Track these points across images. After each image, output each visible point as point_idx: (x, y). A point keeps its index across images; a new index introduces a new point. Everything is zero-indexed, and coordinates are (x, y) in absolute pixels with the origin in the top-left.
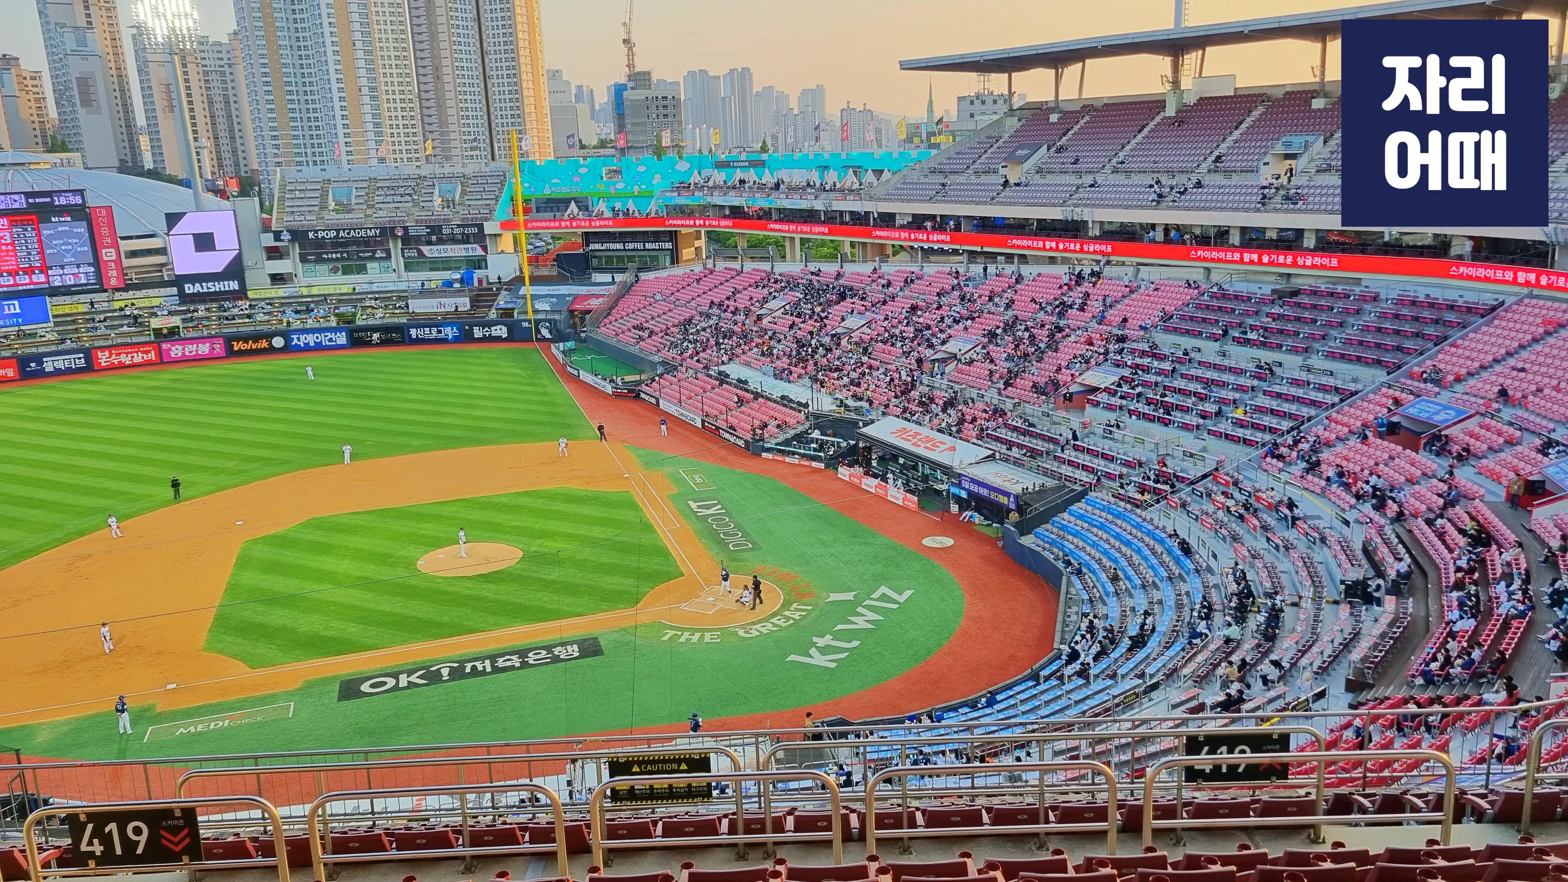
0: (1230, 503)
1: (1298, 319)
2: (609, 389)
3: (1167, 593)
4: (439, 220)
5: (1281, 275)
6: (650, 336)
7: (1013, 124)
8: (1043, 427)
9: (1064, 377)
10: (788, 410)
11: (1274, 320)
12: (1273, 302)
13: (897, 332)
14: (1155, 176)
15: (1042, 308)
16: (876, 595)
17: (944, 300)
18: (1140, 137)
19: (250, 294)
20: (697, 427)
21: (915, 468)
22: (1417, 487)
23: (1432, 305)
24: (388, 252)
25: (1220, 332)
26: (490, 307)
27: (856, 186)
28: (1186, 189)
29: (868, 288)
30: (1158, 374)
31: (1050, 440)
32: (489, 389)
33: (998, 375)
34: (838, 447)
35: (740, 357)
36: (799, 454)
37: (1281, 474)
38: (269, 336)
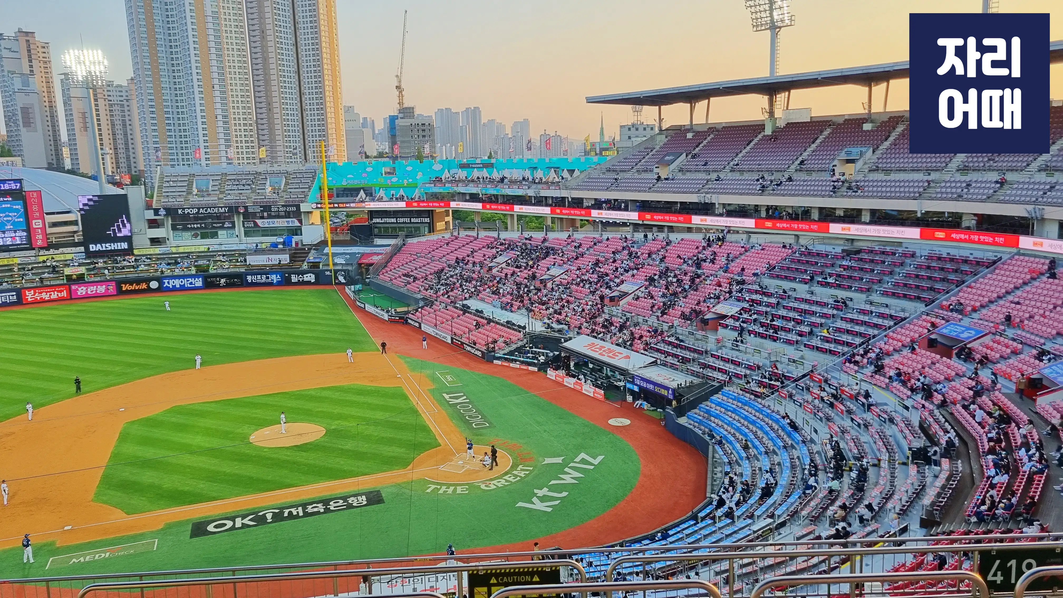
0: (823, 394)
1: (862, 269)
2: (386, 317)
3: (783, 457)
4: (269, 202)
5: (847, 240)
6: (414, 281)
7: (662, 139)
8: (690, 342)
9: (702, 309)
10: (511, 331)
11: (845, 269)
12: (843, 258)
13: (586, 278)
14: (761, 173)
15: (685, 262)
16: (577, 460)
17: (618, 256)
18: (748, 148)
19: (136, 252)
20: (448, 343)
21: (601, 371)
22: (953, 383)
23: (952, 260)
24: (233, 223)
25: (809, 278)
26: (303, 261)
27: (557, 180)
28: (781, 182)
29: (565, 248)
30: (767, 306)
31: (695, 351)
32: (301, 317)
33: (656, 307)
34: (546, 356)
35: (477, 295)
36: (520, 361)
37: (857, 374)
38: (148, 280)
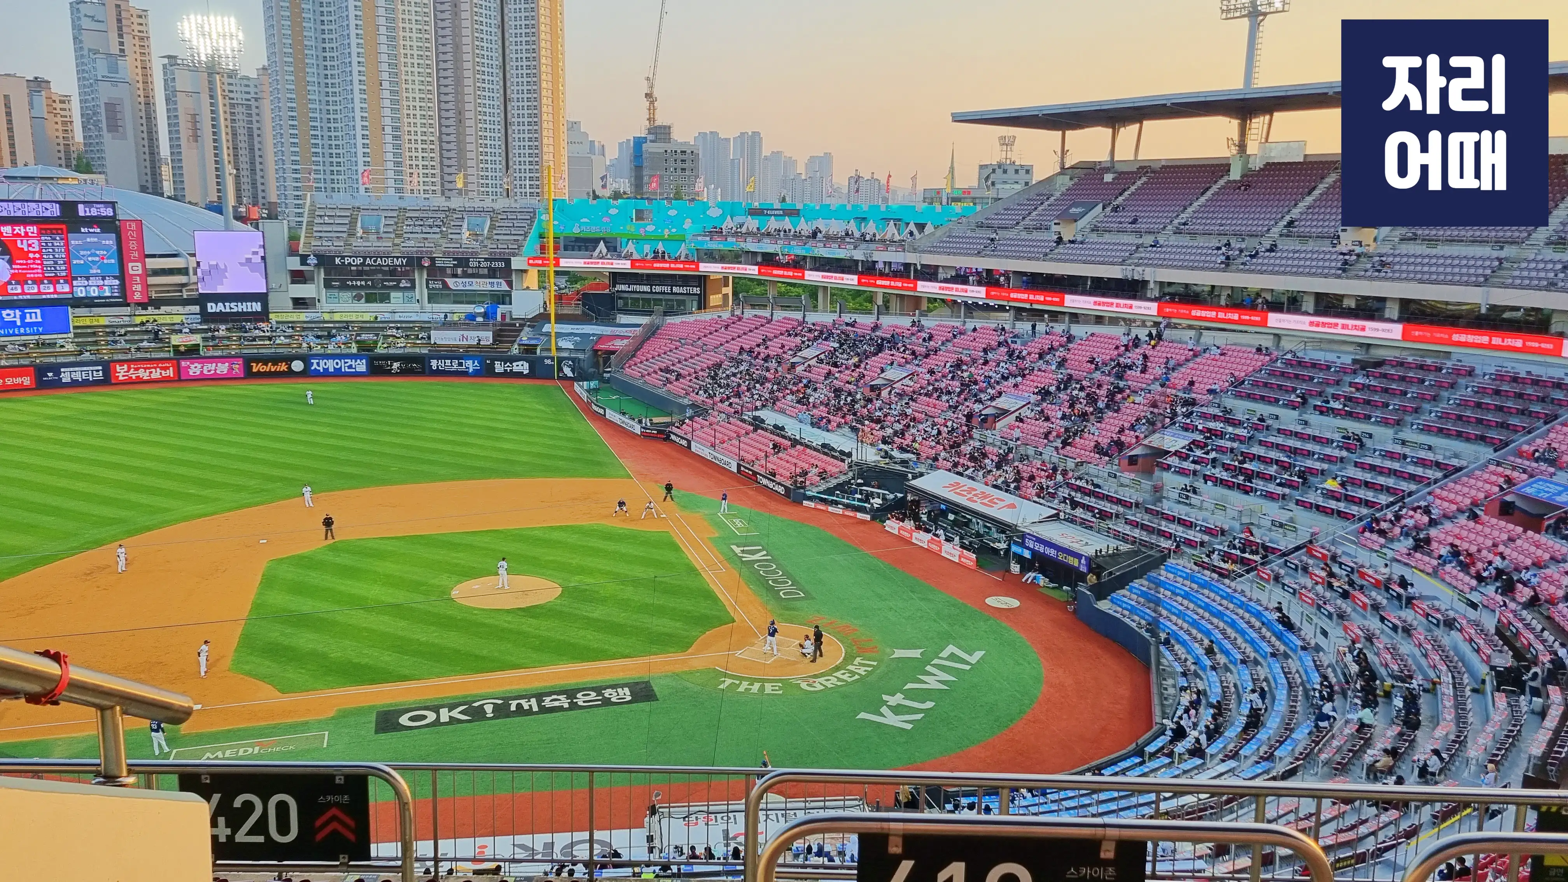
1: (1386, 390)
2: (637, 430)
3: (1272, 670)
4: (467, 253)
5: (1361, 345)
6: (677, 379)
7: (1065, 182)
8: (1109, 488)
9: (1128, 439)
10: (829, 459)
11: (1358, 389)
12: (1355, 372)
13: (943, 385)
14: (1224, 238)
15: (1098, 368)
16: (944, 655)
17: (990, 356)
18: (1203, 199)
19: (271, 316)
20: (733, 472)
21: (968, 525)
22: (1547, 571)
23: (1536, 382)
24: (413, 282)
25: (1299, 400)
26: (513, 342)
27: (897, 238)
28: (1257, 253)
29: (907, 341)
30: (1233, 440)
31: (1119, 502)
32: (514, 423)
33: (1054, 434)
34: (884, 499)
35: (774, 403)
36: (843, 504)
37: (1385, 550)
38: (289, 359)
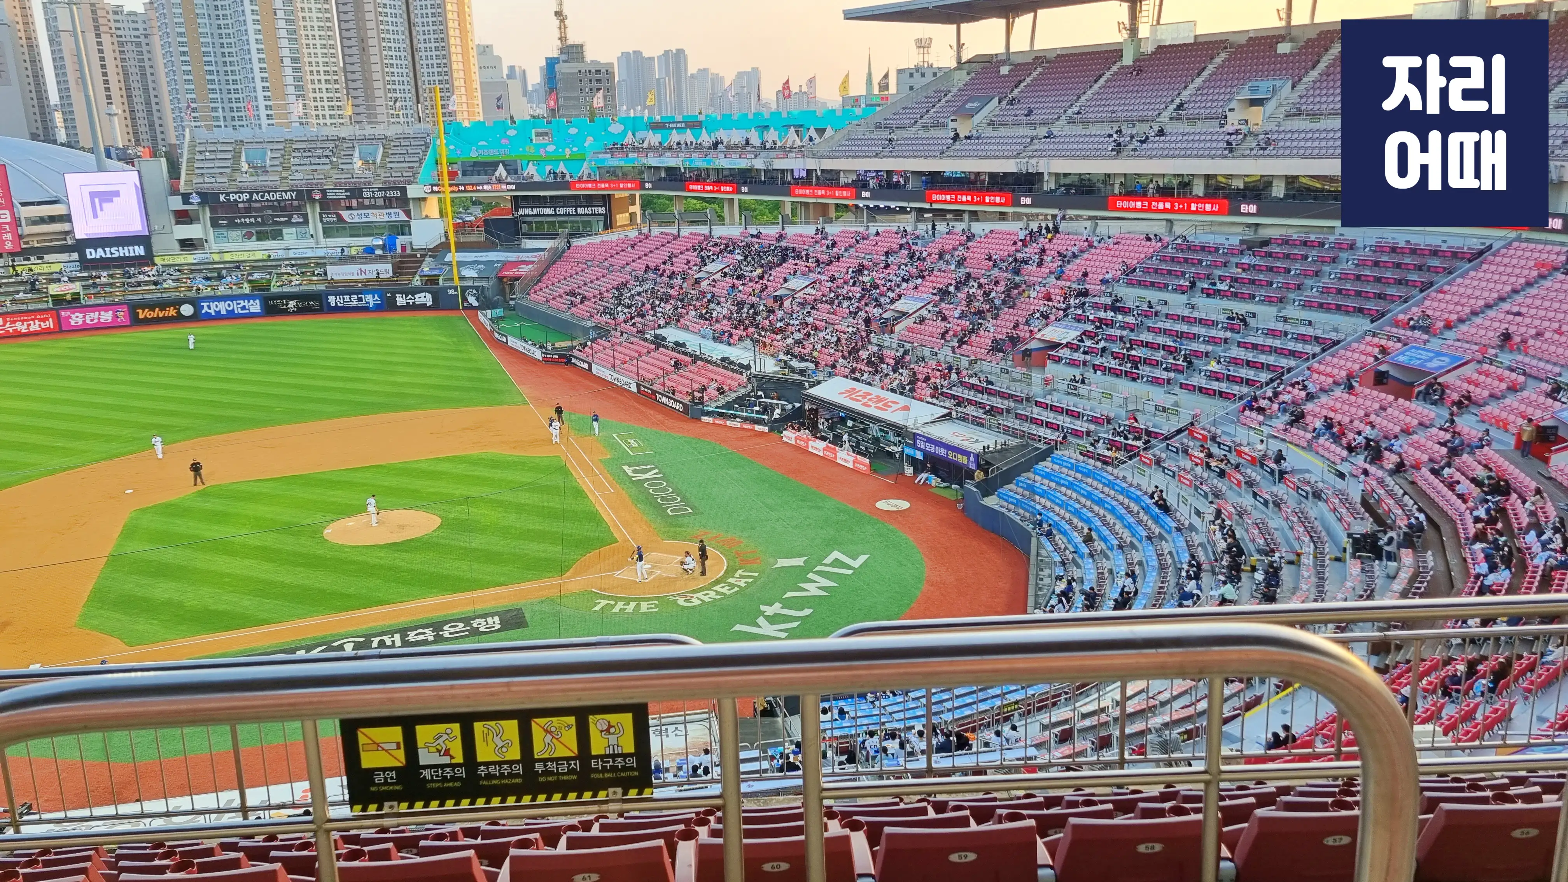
1: (1271, 269)
2: (539, 355)
3: (1146, 553)
4: (359, 183)
5: (1249, 225)
6: (582, 302)
7: (963, 77)
8: (1002, 384)
9: (1022, 334)
10: (729, 373)
11: (1244, 270)
12: (1242, 253)
13: (844, 292)
14: (1116, 125)
15: (996, 265)
16: (828, 561)
17: (892, 259)
18: (1096, 87)
19: (158, 260)
20: (632, 392)
21: (865, 431)
22: (1414, 437)
23: (1414, 251)
24: (305, 216)
25: (1187, 283)
26: (414, 274)
27: (798, 143)
28: (1147, 138)
29: (811, 249)
30: (1122, 328)
31: (1011, 397)
32: (412, 356)
33: (951, 333)
34: (783, 410)
35: (678, 321)
36: (741, 418)
37: (1263, 428)
38: (177, 303)
